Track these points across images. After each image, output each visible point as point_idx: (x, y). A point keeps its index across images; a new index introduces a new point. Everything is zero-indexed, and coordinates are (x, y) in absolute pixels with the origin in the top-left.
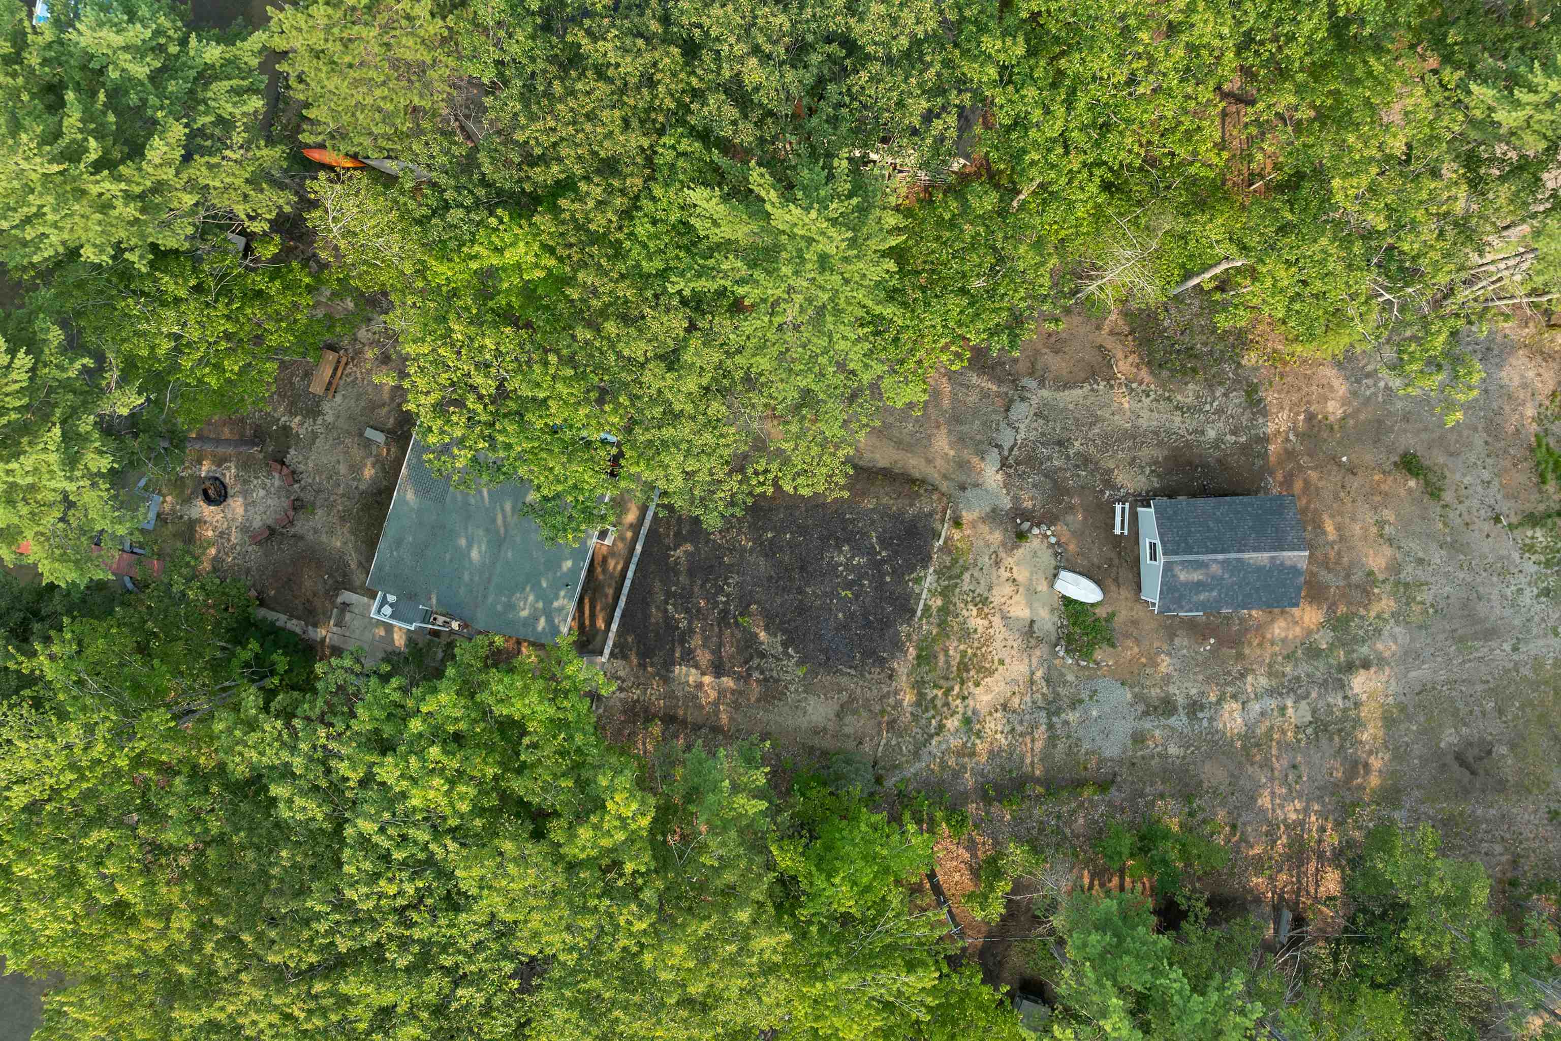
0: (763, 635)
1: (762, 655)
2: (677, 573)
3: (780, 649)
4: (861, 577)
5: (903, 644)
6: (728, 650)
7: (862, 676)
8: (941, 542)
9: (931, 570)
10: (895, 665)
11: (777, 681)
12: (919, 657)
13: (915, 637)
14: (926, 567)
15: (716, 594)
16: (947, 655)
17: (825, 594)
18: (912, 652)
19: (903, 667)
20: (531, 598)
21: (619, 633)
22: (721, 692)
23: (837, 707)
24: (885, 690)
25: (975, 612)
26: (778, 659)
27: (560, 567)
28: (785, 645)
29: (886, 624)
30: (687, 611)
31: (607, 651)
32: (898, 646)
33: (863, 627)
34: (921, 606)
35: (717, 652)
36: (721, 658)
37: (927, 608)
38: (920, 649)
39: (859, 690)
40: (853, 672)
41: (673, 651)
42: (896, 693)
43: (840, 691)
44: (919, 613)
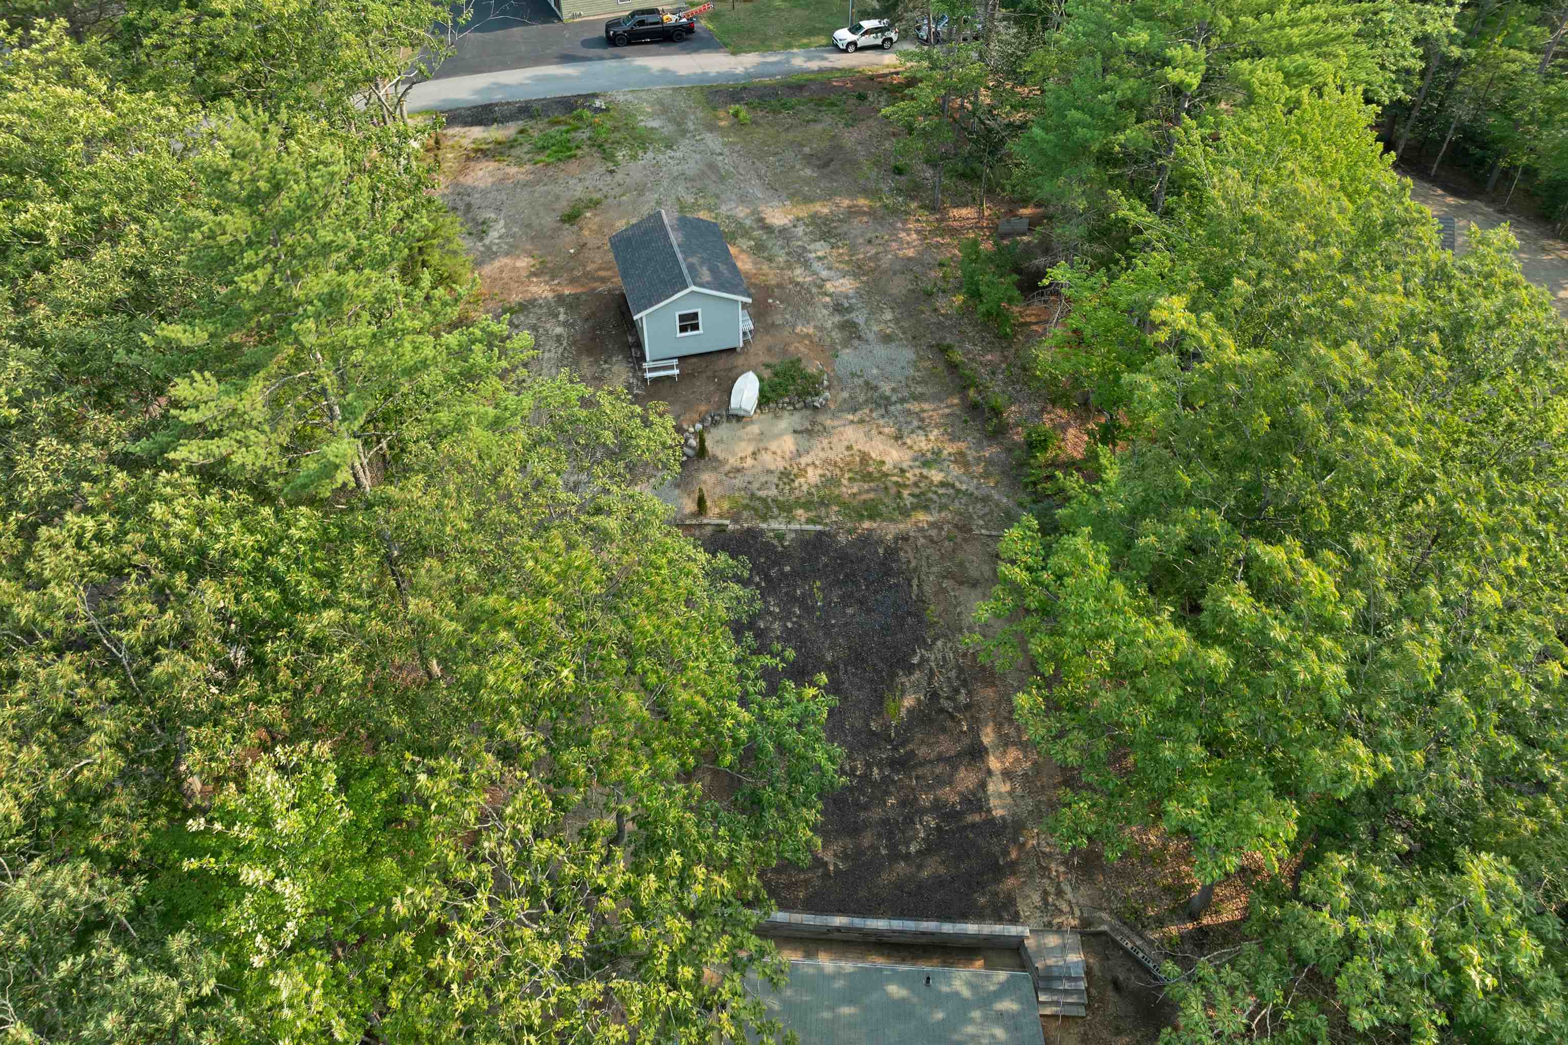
0: (908, 702)
1: (934, 696)
2: (859, 852)
3: (917, 675)
4: (794, 599)
5: (860, 535)
6: (946, 746)
7: (915, 570)
8: (727, 522)
9: (764, 526)
10: (890, 537)
11: (960, 670)
12: (871, 518)
13: (849, 525)
14: (762, 532)
15: (873, 784)
16: (860, 493)
17: (827, 634)
18: (866, 524)
19: (890, 530)
20: (970, 1029)
21: (980, 917)
22: (1005, 742)
23: (965, 589)
24: (922, 541)
25: (802, 480)
26: (932, 673)
27: (903, 1000)
28: (910, 669)
29: (843, 557)
30: (909, 821)
31: (1013, 930)
32: (866, 540)
33: (856, 584)
34: (810, 527)
35: (953, 762)
36: (959, 755)
37: (809, 521)
38: (861, 517)
39: (935, 569)
40: (915, 582)
41: (973, 826)
42: (921, 530)
43: (944, 591)
44: (819, 528)
